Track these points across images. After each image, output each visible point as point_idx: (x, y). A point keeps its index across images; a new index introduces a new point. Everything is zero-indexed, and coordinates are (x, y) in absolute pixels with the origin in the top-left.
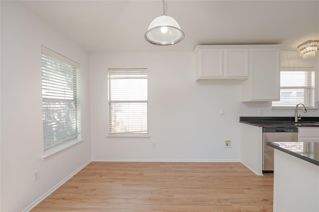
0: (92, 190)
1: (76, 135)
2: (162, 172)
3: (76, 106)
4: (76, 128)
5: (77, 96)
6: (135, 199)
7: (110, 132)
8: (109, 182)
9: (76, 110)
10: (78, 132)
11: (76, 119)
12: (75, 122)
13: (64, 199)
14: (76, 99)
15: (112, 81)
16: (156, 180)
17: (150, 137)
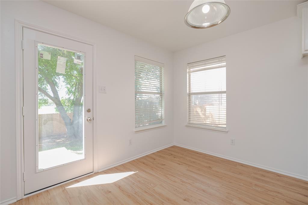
0: (163, 165)
1: (161, 120)
2: (235, 173)
3: (161, 97)
4: (162, 115)
5: (163, 90)
6: (190, 184)
7: (189, 122)
8: (177, 163)
9: (162, 101)
10: (163, 118)
11: (162, 108)
12: (160, 110)
13: (144, 163)
14: (161, 92)
15: (192, 74)
16: (222, 178)
17: (227, 132)
